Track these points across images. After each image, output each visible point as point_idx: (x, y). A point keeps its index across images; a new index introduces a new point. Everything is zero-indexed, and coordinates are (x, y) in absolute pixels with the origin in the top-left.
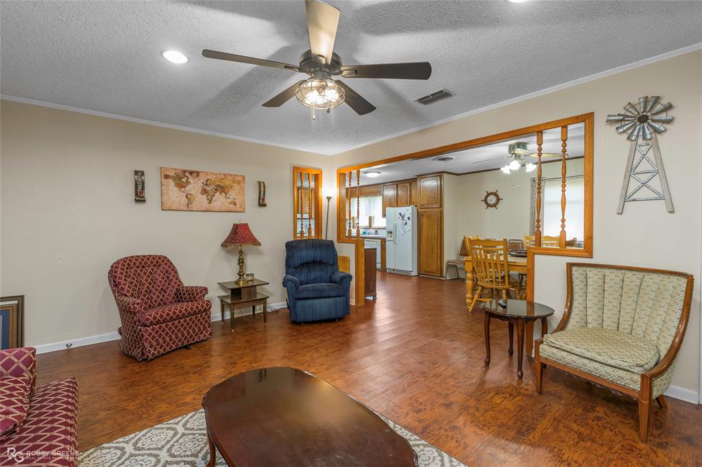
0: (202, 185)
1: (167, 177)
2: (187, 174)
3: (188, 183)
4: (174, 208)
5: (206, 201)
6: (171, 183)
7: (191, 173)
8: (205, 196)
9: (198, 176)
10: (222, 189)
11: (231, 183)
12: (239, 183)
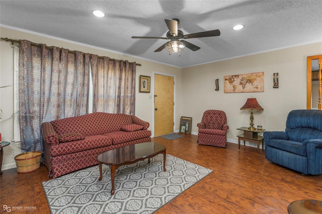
0: (240, 81)
1: (226, 80)
2: (234, 77)
3: (234, 80)
4: (229, 92)
5: (242, 88)
6: (227, 82)
7: (235, 76)
8: (241, 86)
9: (238, 77)
10: (250, 81)
11: (255, 77)
12: (260, 76)
